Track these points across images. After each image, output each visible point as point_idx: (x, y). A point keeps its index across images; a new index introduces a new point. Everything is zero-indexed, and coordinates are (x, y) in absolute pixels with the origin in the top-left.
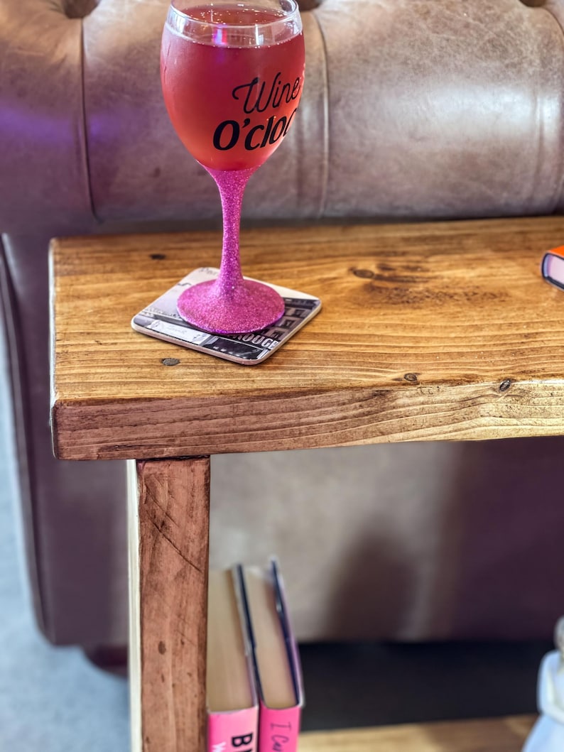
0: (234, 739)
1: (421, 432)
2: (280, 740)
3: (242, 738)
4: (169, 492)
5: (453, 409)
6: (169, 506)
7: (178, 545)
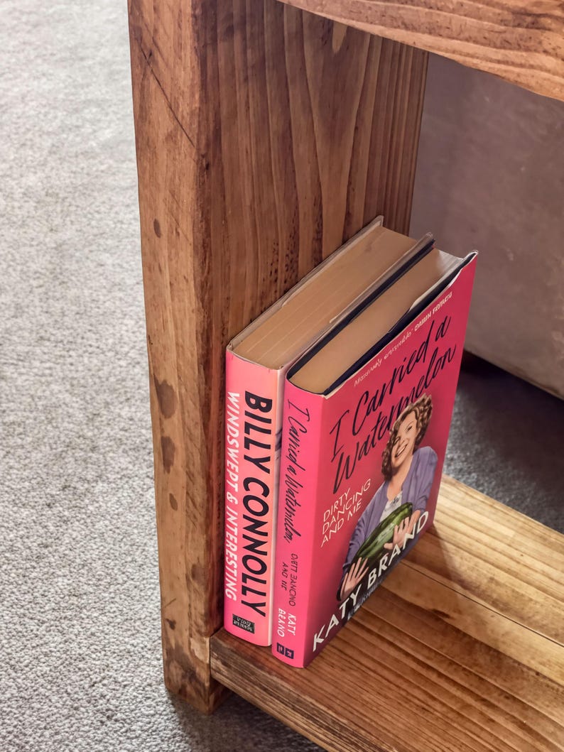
0: (248, 396)
1: (456, 44)
2: (297, 427)
3: (259, 400)
4: (155, 9)
5: (503, 22)
6: (156, 31)
7: (168, 92)
